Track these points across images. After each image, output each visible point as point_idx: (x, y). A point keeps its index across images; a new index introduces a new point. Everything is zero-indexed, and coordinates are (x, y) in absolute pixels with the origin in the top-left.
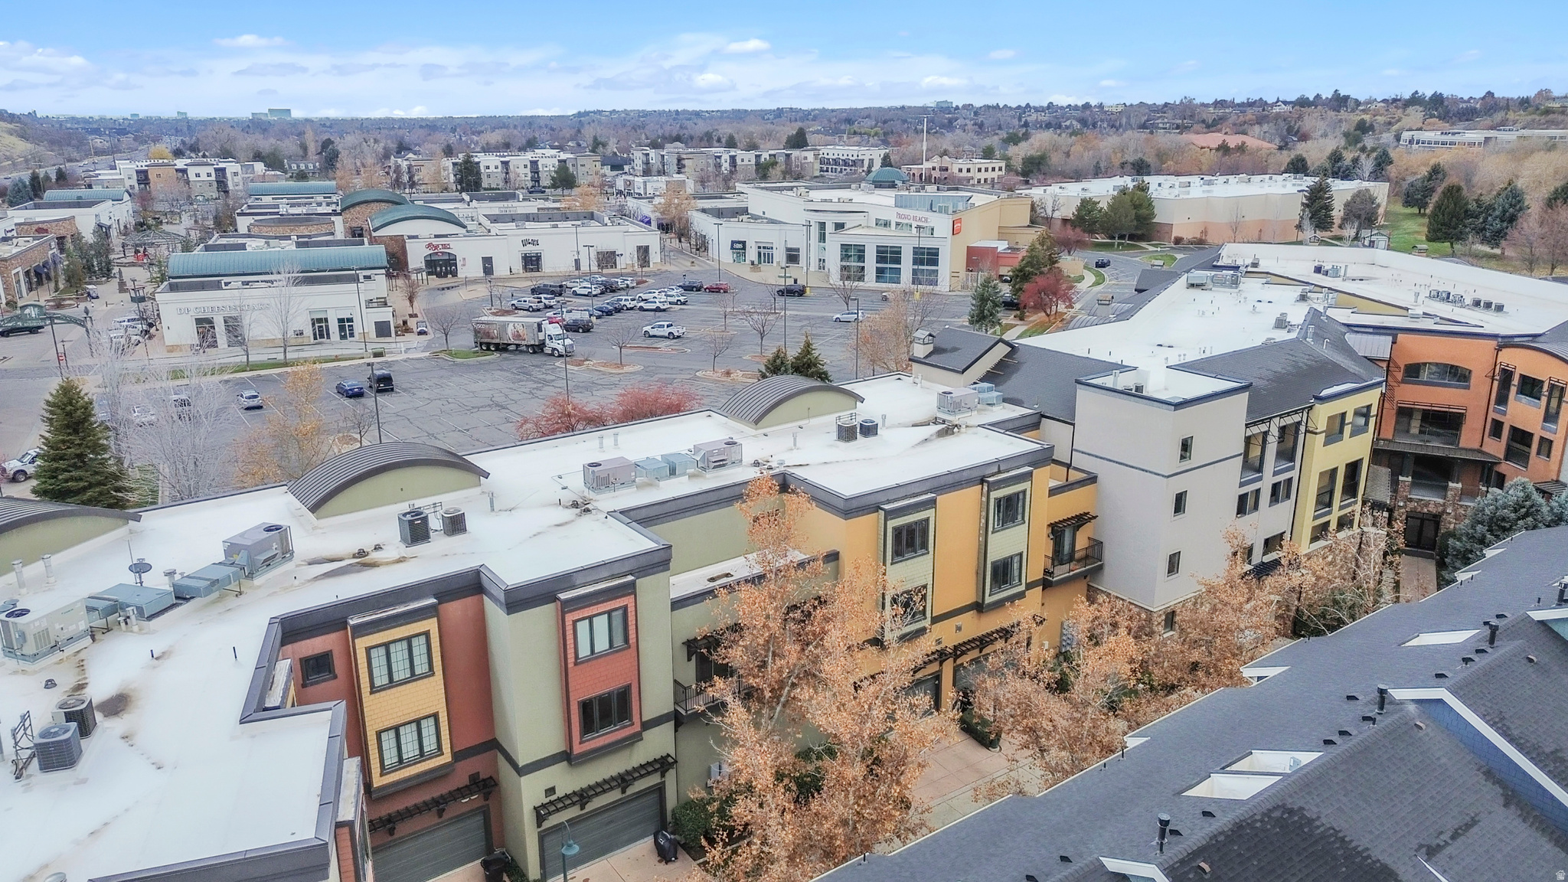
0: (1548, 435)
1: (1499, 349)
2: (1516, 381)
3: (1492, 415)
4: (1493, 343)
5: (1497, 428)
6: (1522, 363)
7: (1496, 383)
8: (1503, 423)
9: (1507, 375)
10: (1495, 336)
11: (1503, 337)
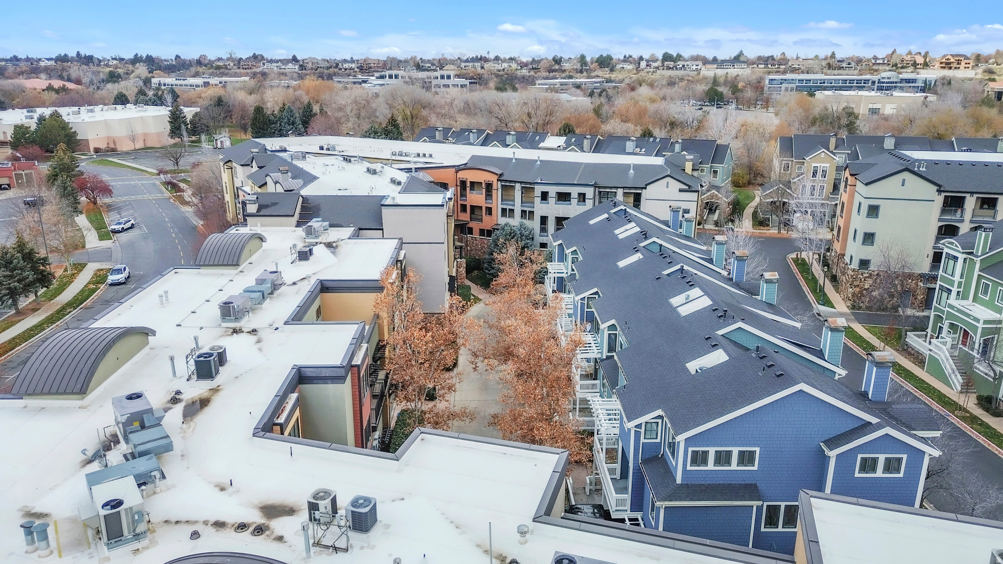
0: (489, 206)
1: (457, 172)
2: (468, 185)
3: (460, 202)
4: (454, 170)
5: (464, 208)
6: (470, 176)
7: (459, 188)
8: (466, 205)
9: (463, 183)
10: (454, 166)
11: (457, 166)
